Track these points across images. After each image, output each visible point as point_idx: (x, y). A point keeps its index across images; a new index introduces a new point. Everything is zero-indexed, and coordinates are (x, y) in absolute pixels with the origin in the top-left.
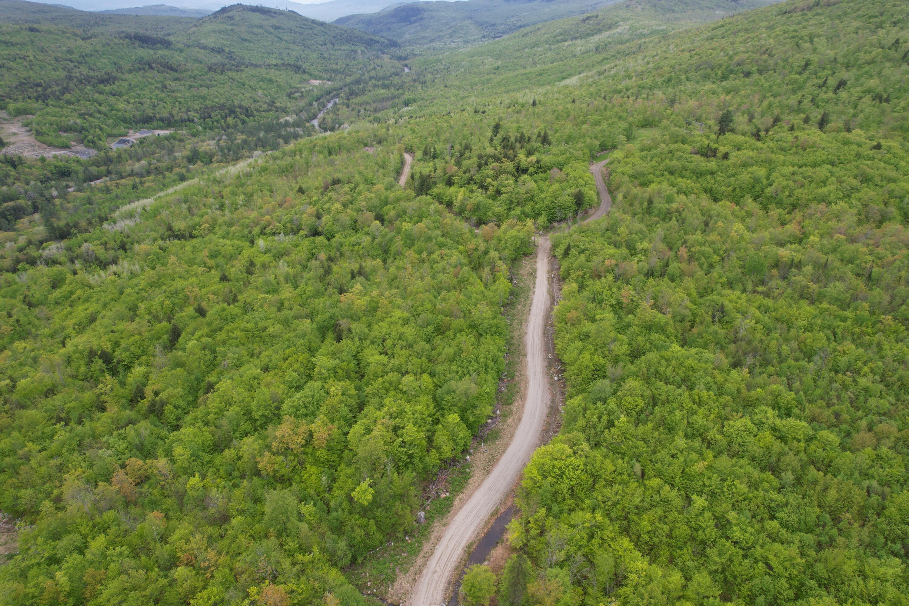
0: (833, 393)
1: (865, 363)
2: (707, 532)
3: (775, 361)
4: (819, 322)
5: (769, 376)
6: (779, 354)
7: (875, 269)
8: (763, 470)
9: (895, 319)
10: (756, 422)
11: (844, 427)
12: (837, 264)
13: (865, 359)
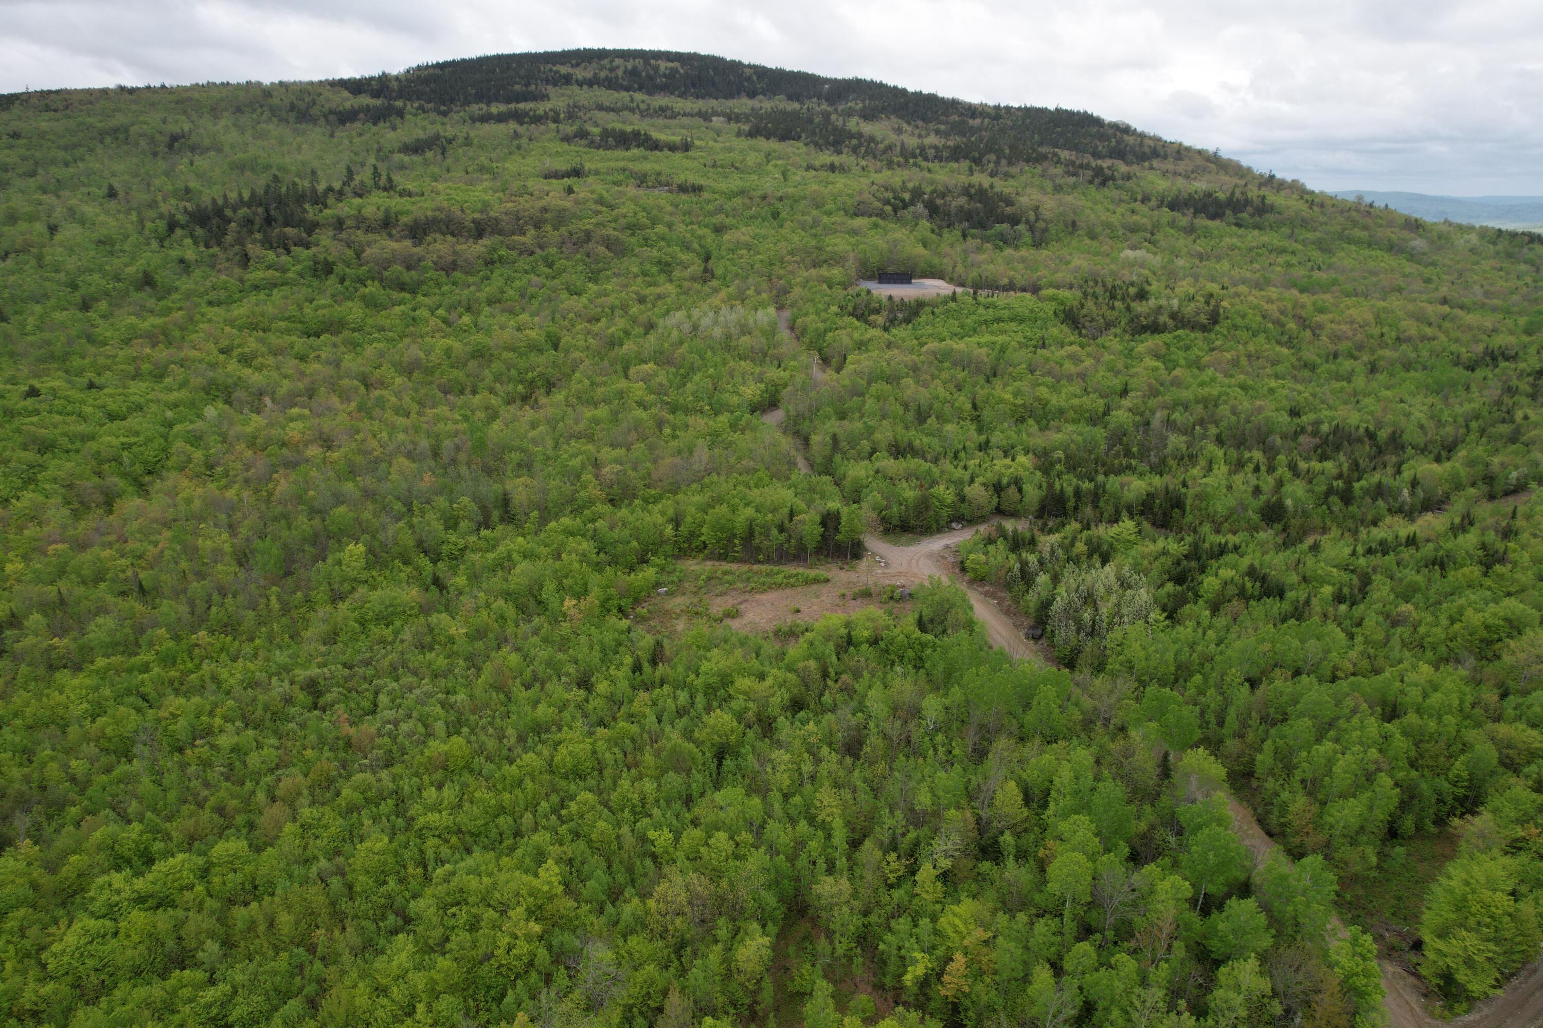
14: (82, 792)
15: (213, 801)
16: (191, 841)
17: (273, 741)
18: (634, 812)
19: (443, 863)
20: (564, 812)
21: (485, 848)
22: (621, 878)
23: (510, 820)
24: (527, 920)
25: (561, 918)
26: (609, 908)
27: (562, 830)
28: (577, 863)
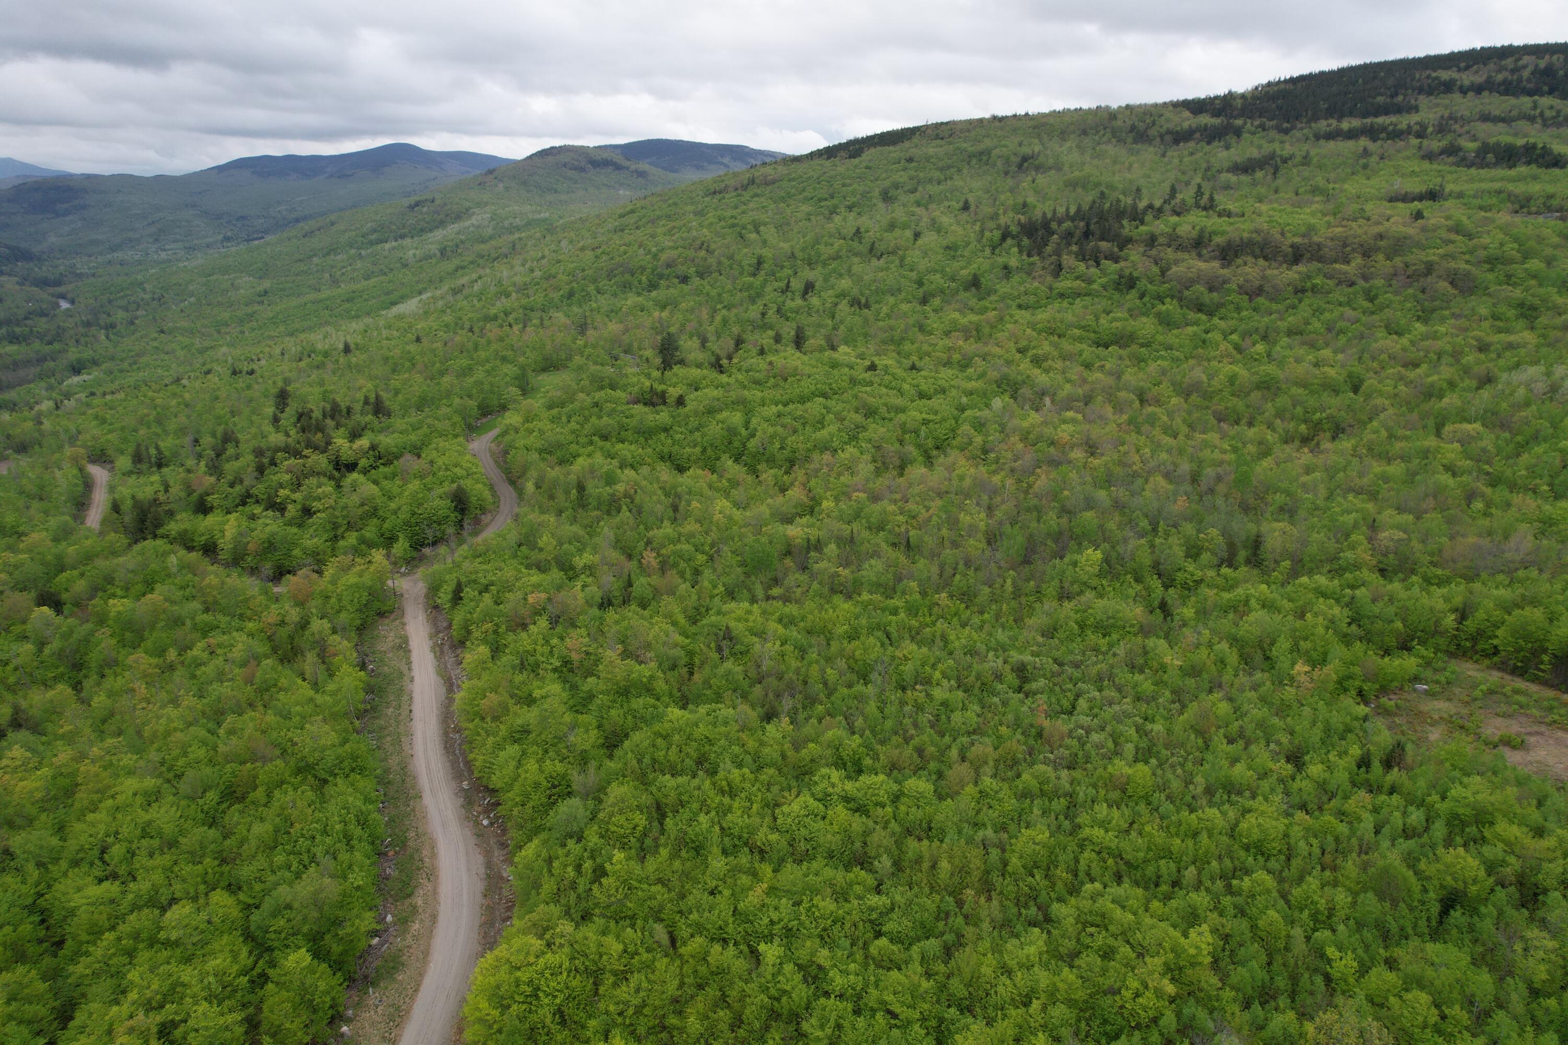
0: (907, 721)
1: (934, 666)
3: (822, 696)
4: (864, 622)
5: (820, 721)
6: (825, 684)
7: (912, 533)
8: (848, 867)
9: (951, 596)
10: (820, 796)
11: (933, 765)
12: (866, 534)
13: (932, 660)
14: (829, 696)
15: (916, 741)
16: (893, 768)
17: (977, 708)
24: (1163, 975)
28: (1233, 942)
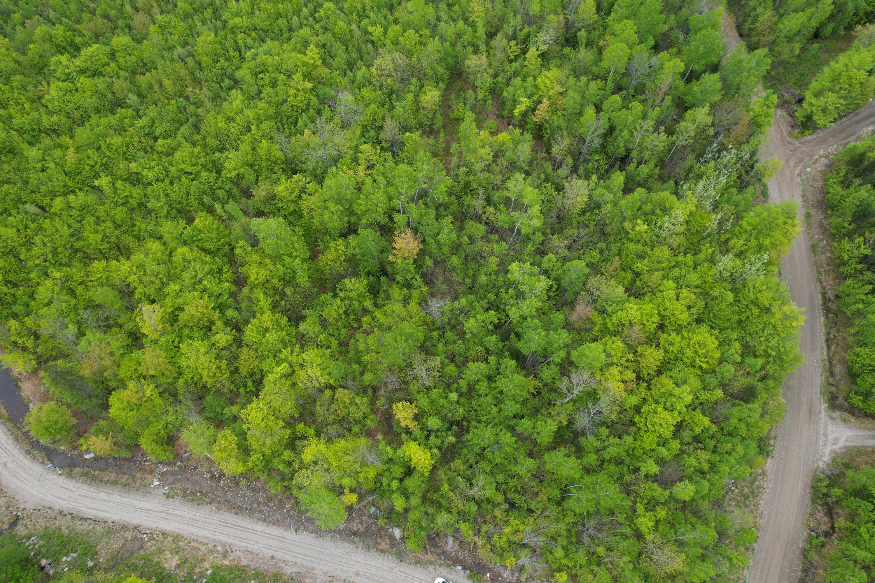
2: (134, 195)
18: (359, 16)
19: (250, 49)
20: (316, 15)
21: (272, 39)
22: (354, 55)
23: (285, 21)
25: (323, 79)
26: (349, 73)
27: (317, 26)
